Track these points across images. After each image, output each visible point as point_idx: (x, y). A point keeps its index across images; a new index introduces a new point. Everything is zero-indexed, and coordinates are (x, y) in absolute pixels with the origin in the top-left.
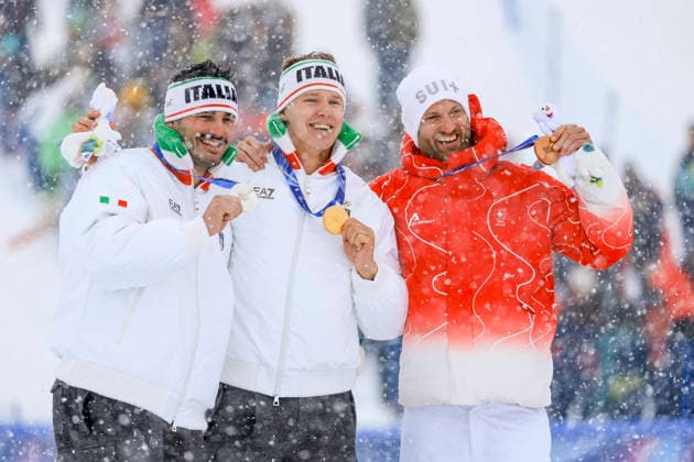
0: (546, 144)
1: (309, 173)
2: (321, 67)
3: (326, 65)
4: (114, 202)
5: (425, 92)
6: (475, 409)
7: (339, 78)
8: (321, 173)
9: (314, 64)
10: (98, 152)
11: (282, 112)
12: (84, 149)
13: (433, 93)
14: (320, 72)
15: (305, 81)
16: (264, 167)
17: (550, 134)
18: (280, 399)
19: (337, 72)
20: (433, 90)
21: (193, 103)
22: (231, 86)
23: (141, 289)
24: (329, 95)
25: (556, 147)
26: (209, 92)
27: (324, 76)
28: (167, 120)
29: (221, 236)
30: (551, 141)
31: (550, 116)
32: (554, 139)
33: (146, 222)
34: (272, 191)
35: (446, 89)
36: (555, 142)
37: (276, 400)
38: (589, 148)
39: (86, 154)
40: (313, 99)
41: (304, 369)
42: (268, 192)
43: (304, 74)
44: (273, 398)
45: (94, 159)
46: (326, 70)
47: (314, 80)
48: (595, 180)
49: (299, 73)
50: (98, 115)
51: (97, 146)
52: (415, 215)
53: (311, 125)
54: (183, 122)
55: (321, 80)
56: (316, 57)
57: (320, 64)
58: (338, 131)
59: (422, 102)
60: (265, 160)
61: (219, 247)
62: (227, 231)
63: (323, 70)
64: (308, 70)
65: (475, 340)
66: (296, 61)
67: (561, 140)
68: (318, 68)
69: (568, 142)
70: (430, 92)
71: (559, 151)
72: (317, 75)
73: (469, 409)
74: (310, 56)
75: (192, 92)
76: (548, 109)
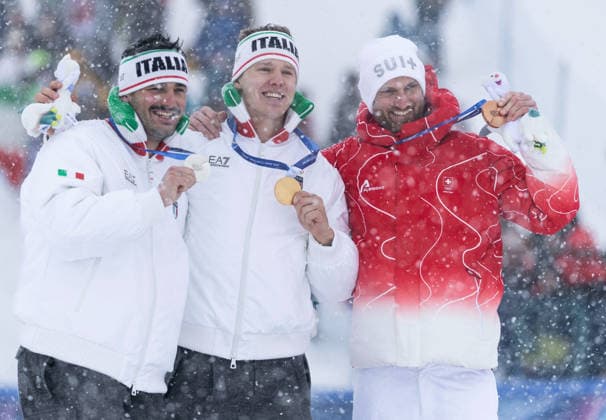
0: (494, 108)
1: (263, 141)
2: (275, 38)
3: (280, 36)
4: (71, 174)
5: (384, 67)
6: (424, 371)
7: (293, 50)
8: (275, 141)
9: (270, 34)
10: (55, 125)
11: (237, 81)
12: (42, 121)
13: (391, 70)
14: (274, 42)
15: (260, 50)
16: (219, 136)
17: (498, 99)
18: (237, 362)
19: (291, 44)
20: (391, 66)
21: (145, 76)
22: (180, 57)
23: (99, 259)
24: (282, 66)
25: (503, 112)
26: (158, 64)
27: (279, 46)
28: (121, 94)
29: (175, 205)
30: (498, 106)
31: (499, 83)
32: (501, 104)
33: (102, 194)
34: (227, 159)
35: (404, 66)
36: (503, 107)
37: (233, 363)
38: (534, 114)
39: (44, 126)
40: (267, 69)
41: (260, 332)
42: (224, 161)
43: (258, 43)
44: (230, 361)
45: (52, 131)
46: (281, 42)
47: (268, 49)
48: (539, 145)
49: (254, 43)
50: (61, 87)
51: (55, 119)
52: (366, 182)
53: (264, 93)
54: (137, 95)
55: (275, 50)
56: (272, 29)
57: (275, 35)
58: (290, 100)
59: (379, 76)
60: (219, 129)
61: (174, 216)
62: (182, 200)
63: (278, 41)
64: (263, 40)
65: (421, 304)
66: (253, 32)
67: (509, 105)
68: (273, 39)
69: (515, 108)
70: (388, 68)
71: (506, 116)
72: (271, 45)
73: (418, 370)
74: (266, 28)
75: (142, 66)
76: (497, 76)
